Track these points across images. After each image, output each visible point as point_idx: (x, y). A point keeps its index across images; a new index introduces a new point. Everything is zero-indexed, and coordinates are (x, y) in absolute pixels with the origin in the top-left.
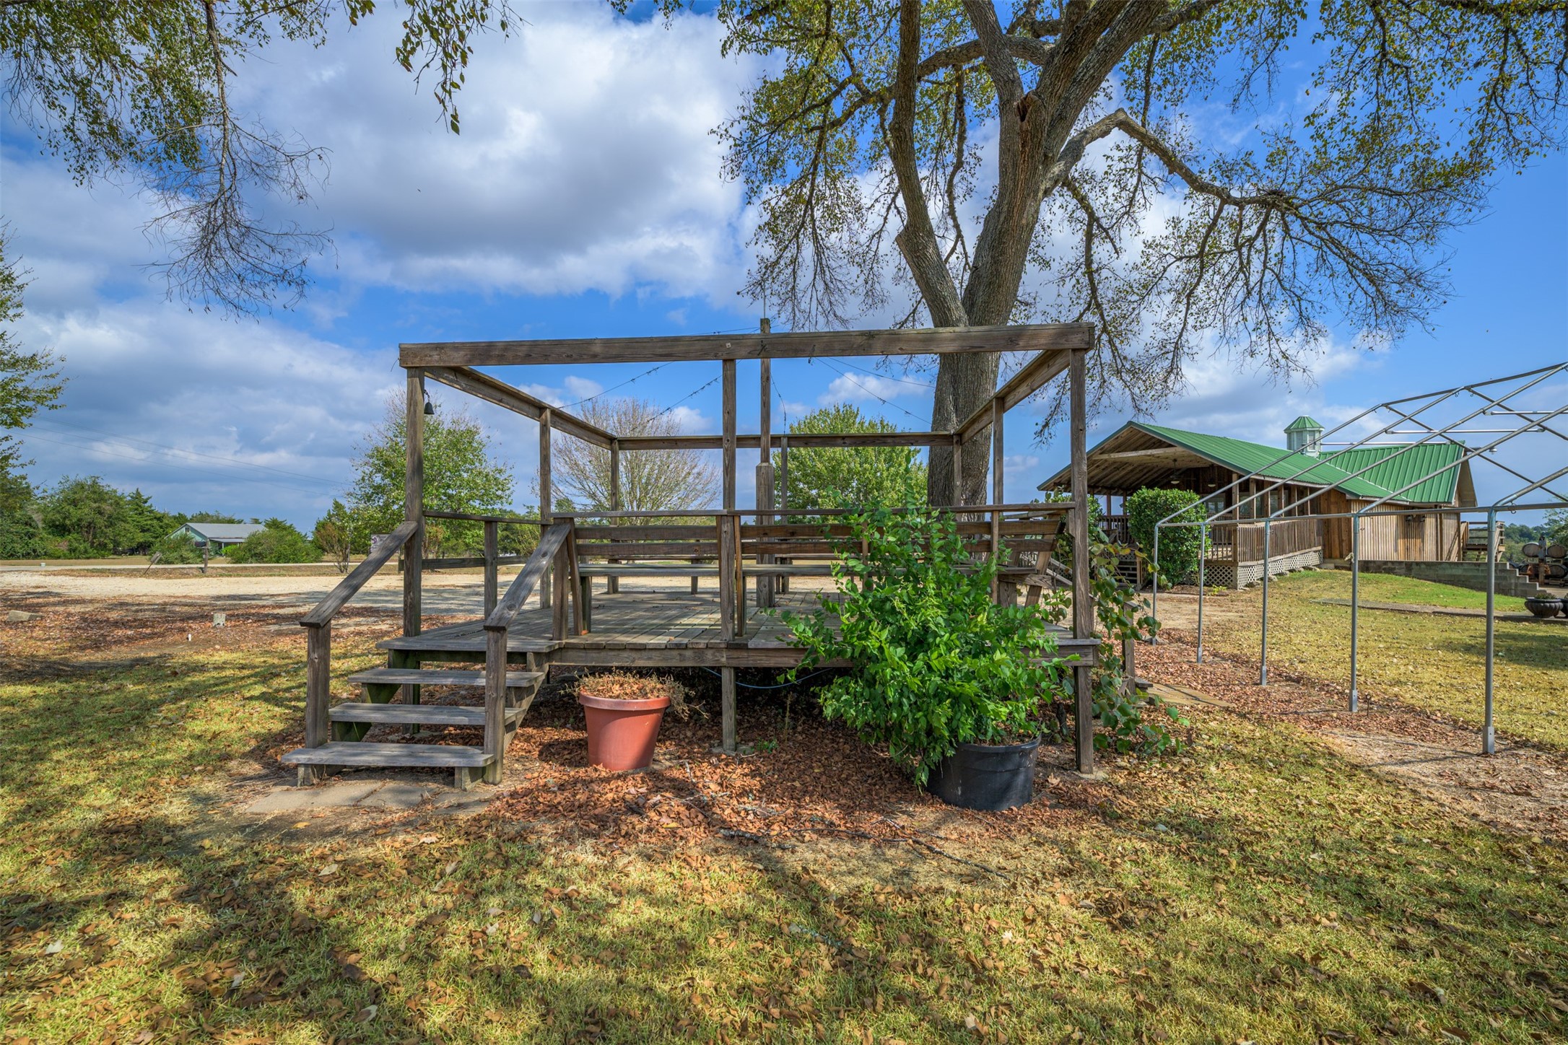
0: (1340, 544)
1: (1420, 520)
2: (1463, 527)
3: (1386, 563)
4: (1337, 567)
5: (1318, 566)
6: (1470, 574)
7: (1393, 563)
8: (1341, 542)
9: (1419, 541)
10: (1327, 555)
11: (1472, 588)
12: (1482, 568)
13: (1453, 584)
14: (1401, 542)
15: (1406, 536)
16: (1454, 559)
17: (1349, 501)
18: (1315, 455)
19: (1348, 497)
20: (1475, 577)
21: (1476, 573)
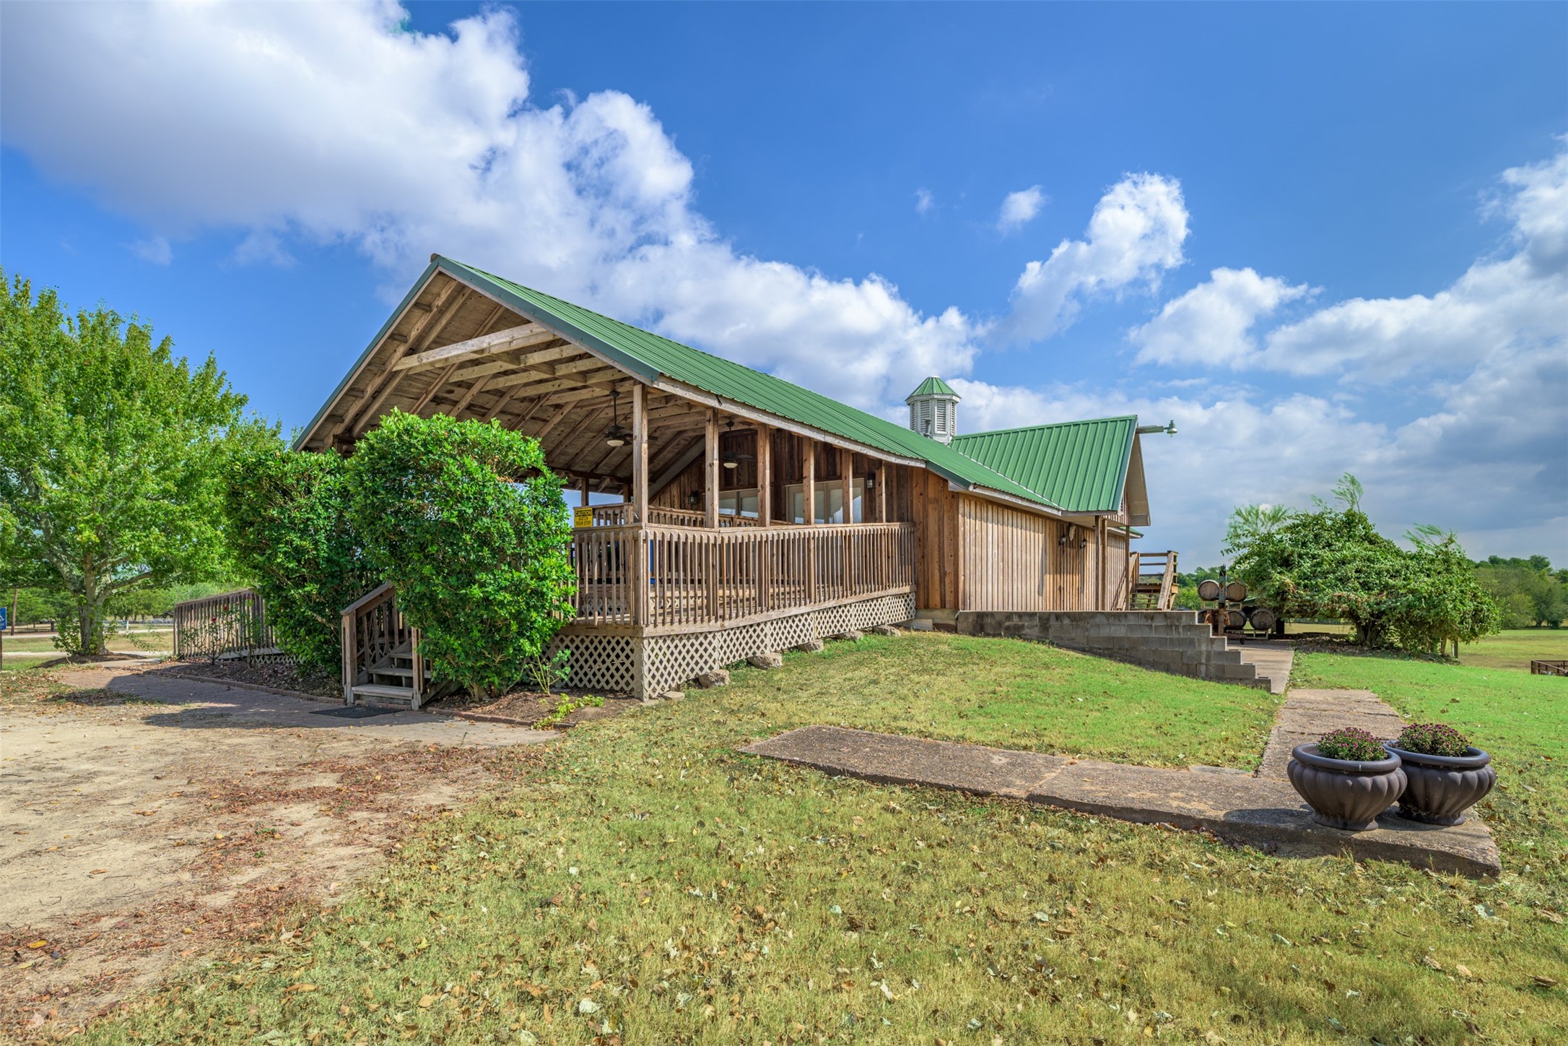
0: (942, 581)
1: (1080, 545)
2: (1132, 560)
3: (1009, 616)
4: (938, 627)
5: (905, 626)
6: (1137, 635)
7: (1020, 615)
8: (943, 575)
9: (1077, 578)
10: (921, 603)
11: (1140, 663)
12: (1159, 622)
13: (1111, 656)
14: (1049, 578)
15: (1058, 569)
16: (1122, 605)
17: (955, 496)
18: (946, 440)
19: (952, 486)
20: (1146, 641)
21: (1146, 634)
